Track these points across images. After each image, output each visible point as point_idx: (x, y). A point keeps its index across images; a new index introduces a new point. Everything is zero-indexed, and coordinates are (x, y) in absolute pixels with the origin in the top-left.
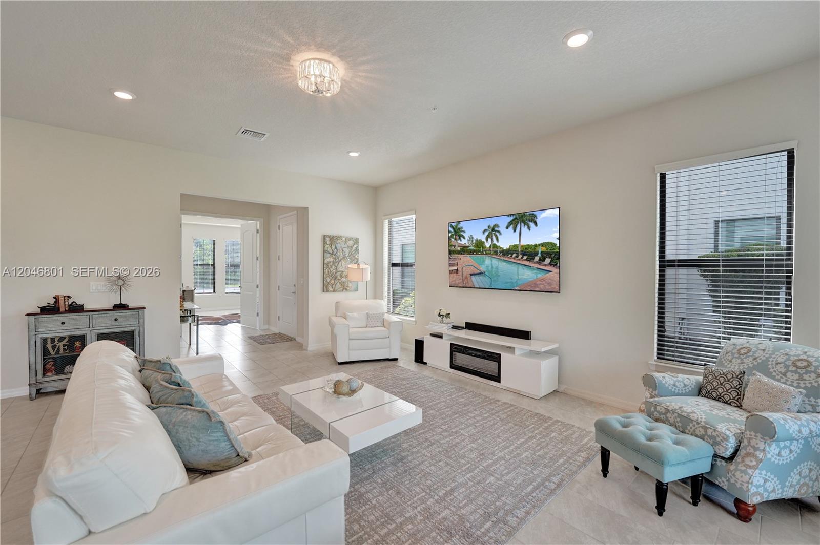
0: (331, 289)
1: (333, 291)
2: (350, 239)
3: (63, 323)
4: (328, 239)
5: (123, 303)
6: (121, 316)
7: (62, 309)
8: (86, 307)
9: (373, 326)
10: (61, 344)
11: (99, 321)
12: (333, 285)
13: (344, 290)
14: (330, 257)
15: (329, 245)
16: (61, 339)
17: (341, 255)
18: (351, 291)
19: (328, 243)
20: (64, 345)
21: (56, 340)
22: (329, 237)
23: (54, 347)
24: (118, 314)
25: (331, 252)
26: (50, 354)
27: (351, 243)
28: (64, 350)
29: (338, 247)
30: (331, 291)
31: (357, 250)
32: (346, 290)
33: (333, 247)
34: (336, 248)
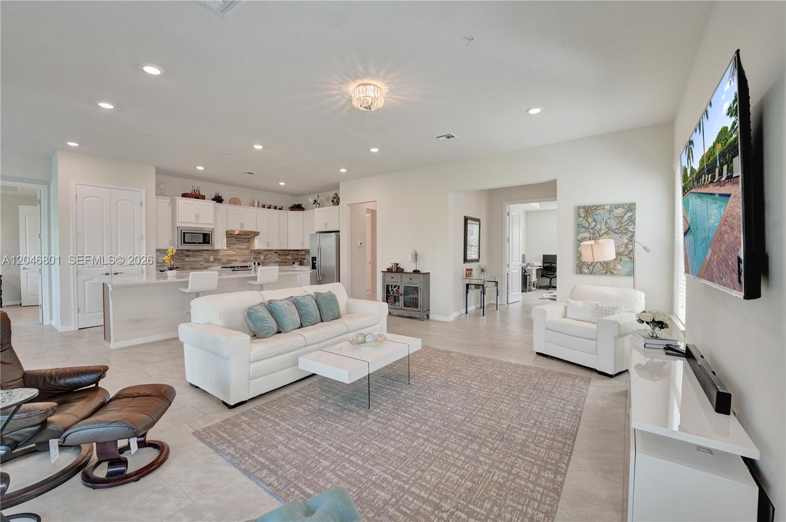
0: (586, 270)
1: (590, 273)
2: (617, 206)
3: (392, 278)
4: (581, 210)
5: (418, 269)
6: (413, 277)
7: (394, 271)
8: (405, 271)
9: (593, 321)
10: (395, 289)
11: (405, 278)
12: (589, 266)
13: (608, 273)
14: (584, 232)
15: (584, 218)
16: (395, 286)
17: (604, 228)
18: (620, 275)
19: (582, 215)
20: (396, 290)
21: (393, 286)
22: (584, 207)
23: (392, 290)
24: (415, 275)
25: (587, 225)
26: (390, 293)
27: (620, 211)
28: (396, 293)
29: (598, 218)
30: (587, 274)
31: (632, 221)
32: (612, 273)
33: (590, 220)
34: (594, 220)
